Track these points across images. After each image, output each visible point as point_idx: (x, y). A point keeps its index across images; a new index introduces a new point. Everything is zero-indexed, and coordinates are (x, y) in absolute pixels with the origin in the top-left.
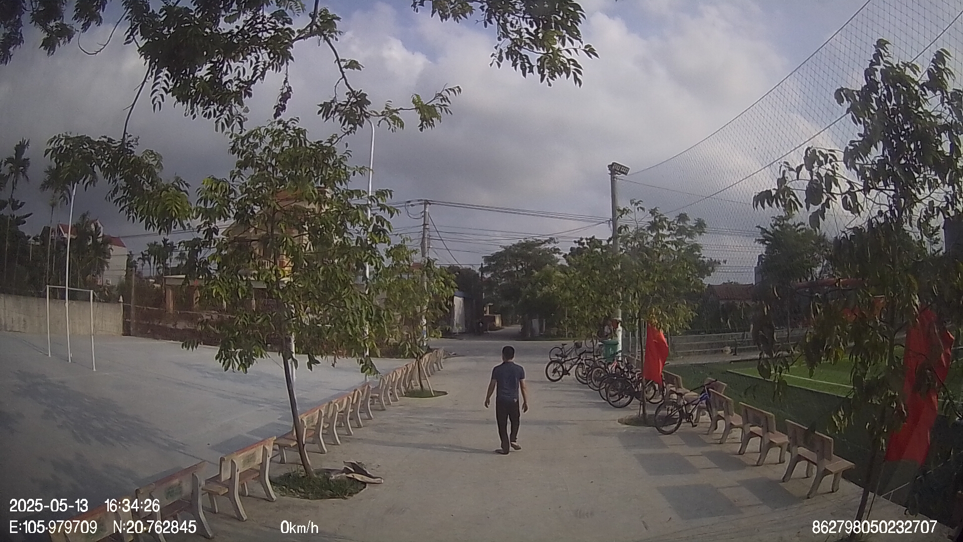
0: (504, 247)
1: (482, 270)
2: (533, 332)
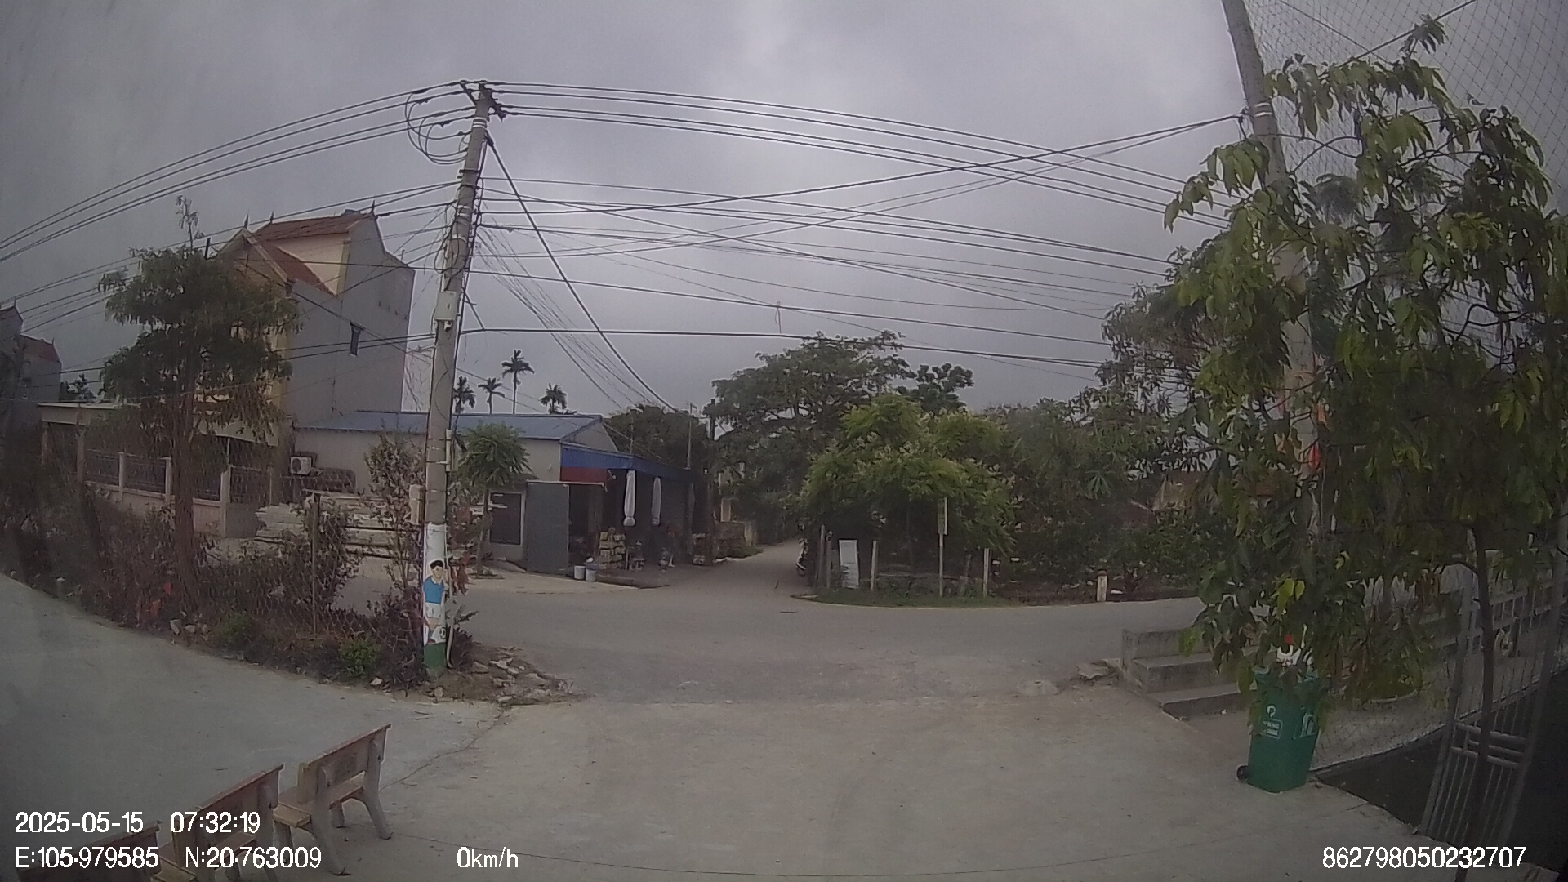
0: (768, 359)
1: (712, 411)
2: (840, 575)
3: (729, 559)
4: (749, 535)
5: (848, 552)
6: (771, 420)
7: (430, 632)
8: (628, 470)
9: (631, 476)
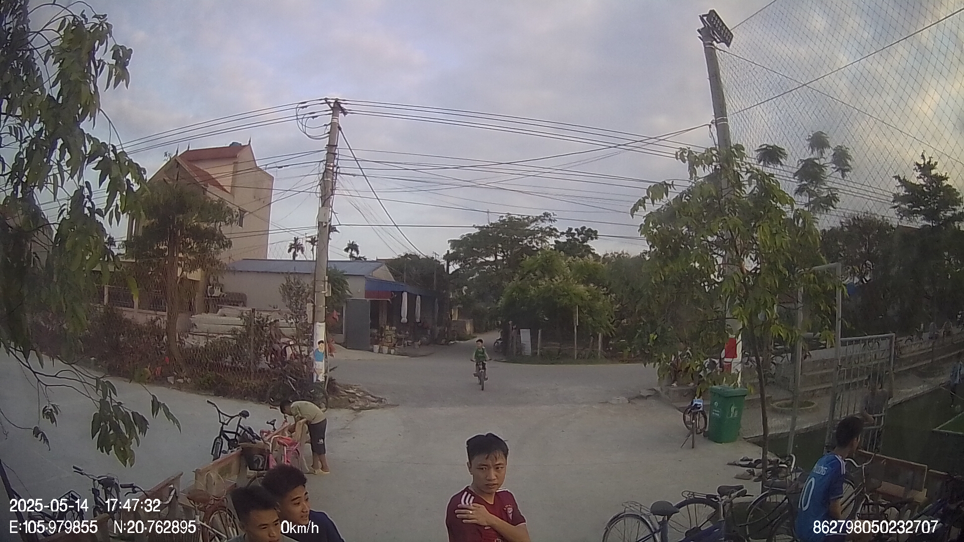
0: (479, 227)
2: (520, 348)
3: (457, 341)
4: (469, 328)
5: (525, 336)
6: (481, 262)
7: (317, 377)
8: (402, 292)
9: (405, 295)
